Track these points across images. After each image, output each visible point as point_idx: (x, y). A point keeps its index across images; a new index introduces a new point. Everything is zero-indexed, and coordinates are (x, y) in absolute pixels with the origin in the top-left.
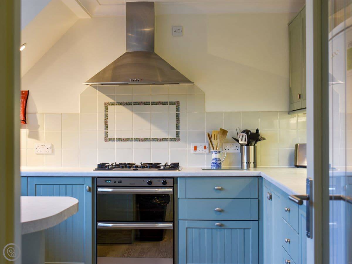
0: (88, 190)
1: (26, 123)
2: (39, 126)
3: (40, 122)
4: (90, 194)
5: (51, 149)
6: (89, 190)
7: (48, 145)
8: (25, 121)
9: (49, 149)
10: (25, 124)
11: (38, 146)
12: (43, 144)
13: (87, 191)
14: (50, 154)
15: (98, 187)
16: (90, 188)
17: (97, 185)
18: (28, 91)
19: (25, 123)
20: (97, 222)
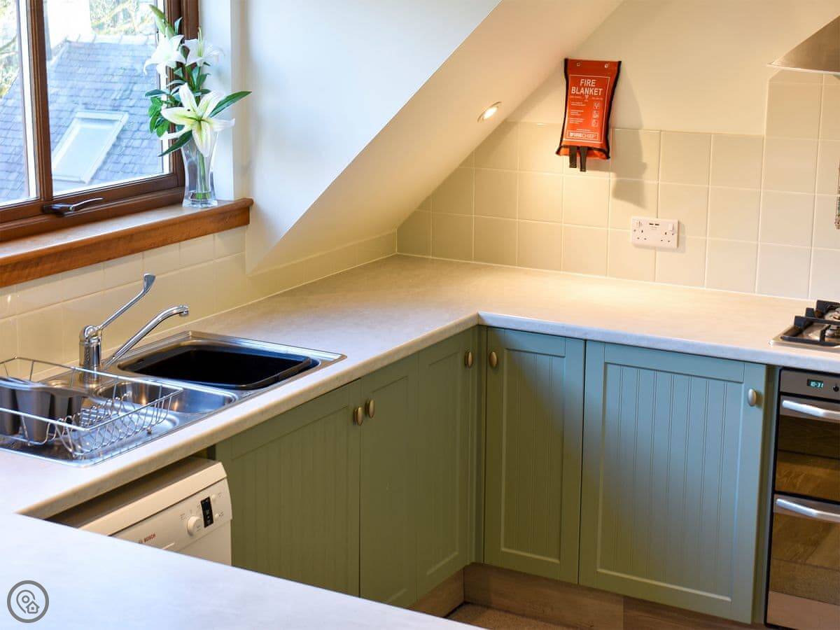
0: (753, 398)
1: (608, 157)
2: (644, 167)
3: (648, 157)
4: (758, 414)
5: (676, 235)
6: (757, 401)
7: (668, 224)
8: (606, 150)
9: (669, 234)
10: (607, 161)
11: (640, 224)
12: (654, 220)
13: (748, 402)
14: (672, 250)
15: (782, 397)
16: (758, 394)
17: (781, 390)
18: (620, 63)
19: (604, 156)
20: (775, 496)
